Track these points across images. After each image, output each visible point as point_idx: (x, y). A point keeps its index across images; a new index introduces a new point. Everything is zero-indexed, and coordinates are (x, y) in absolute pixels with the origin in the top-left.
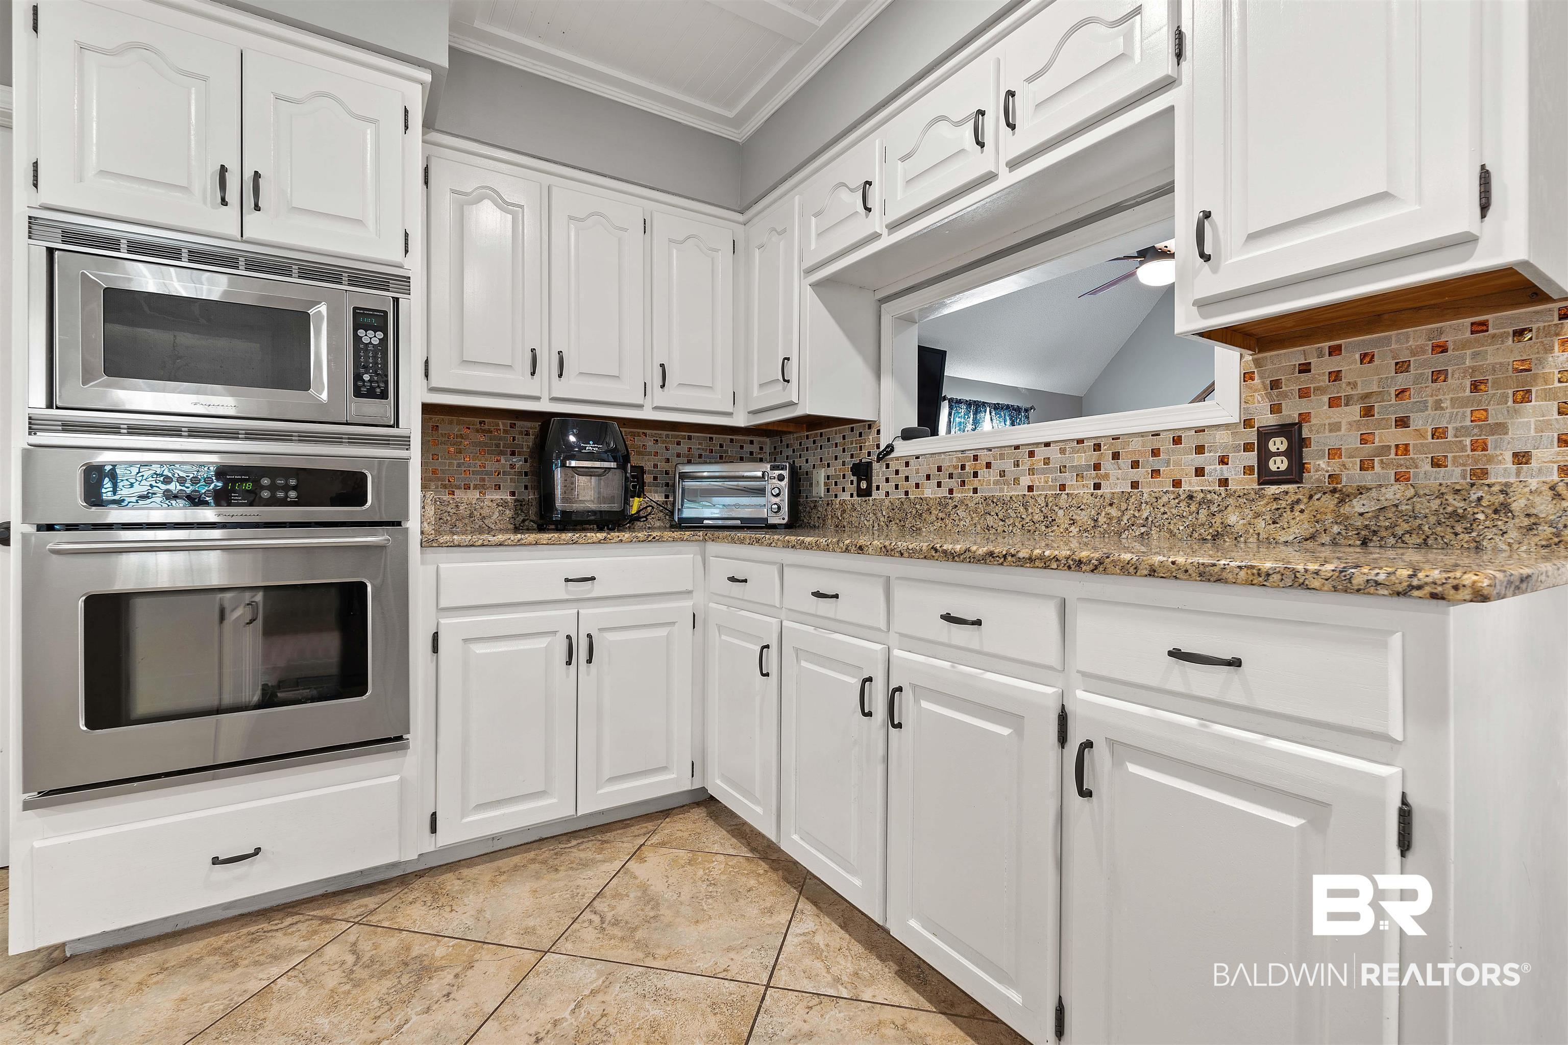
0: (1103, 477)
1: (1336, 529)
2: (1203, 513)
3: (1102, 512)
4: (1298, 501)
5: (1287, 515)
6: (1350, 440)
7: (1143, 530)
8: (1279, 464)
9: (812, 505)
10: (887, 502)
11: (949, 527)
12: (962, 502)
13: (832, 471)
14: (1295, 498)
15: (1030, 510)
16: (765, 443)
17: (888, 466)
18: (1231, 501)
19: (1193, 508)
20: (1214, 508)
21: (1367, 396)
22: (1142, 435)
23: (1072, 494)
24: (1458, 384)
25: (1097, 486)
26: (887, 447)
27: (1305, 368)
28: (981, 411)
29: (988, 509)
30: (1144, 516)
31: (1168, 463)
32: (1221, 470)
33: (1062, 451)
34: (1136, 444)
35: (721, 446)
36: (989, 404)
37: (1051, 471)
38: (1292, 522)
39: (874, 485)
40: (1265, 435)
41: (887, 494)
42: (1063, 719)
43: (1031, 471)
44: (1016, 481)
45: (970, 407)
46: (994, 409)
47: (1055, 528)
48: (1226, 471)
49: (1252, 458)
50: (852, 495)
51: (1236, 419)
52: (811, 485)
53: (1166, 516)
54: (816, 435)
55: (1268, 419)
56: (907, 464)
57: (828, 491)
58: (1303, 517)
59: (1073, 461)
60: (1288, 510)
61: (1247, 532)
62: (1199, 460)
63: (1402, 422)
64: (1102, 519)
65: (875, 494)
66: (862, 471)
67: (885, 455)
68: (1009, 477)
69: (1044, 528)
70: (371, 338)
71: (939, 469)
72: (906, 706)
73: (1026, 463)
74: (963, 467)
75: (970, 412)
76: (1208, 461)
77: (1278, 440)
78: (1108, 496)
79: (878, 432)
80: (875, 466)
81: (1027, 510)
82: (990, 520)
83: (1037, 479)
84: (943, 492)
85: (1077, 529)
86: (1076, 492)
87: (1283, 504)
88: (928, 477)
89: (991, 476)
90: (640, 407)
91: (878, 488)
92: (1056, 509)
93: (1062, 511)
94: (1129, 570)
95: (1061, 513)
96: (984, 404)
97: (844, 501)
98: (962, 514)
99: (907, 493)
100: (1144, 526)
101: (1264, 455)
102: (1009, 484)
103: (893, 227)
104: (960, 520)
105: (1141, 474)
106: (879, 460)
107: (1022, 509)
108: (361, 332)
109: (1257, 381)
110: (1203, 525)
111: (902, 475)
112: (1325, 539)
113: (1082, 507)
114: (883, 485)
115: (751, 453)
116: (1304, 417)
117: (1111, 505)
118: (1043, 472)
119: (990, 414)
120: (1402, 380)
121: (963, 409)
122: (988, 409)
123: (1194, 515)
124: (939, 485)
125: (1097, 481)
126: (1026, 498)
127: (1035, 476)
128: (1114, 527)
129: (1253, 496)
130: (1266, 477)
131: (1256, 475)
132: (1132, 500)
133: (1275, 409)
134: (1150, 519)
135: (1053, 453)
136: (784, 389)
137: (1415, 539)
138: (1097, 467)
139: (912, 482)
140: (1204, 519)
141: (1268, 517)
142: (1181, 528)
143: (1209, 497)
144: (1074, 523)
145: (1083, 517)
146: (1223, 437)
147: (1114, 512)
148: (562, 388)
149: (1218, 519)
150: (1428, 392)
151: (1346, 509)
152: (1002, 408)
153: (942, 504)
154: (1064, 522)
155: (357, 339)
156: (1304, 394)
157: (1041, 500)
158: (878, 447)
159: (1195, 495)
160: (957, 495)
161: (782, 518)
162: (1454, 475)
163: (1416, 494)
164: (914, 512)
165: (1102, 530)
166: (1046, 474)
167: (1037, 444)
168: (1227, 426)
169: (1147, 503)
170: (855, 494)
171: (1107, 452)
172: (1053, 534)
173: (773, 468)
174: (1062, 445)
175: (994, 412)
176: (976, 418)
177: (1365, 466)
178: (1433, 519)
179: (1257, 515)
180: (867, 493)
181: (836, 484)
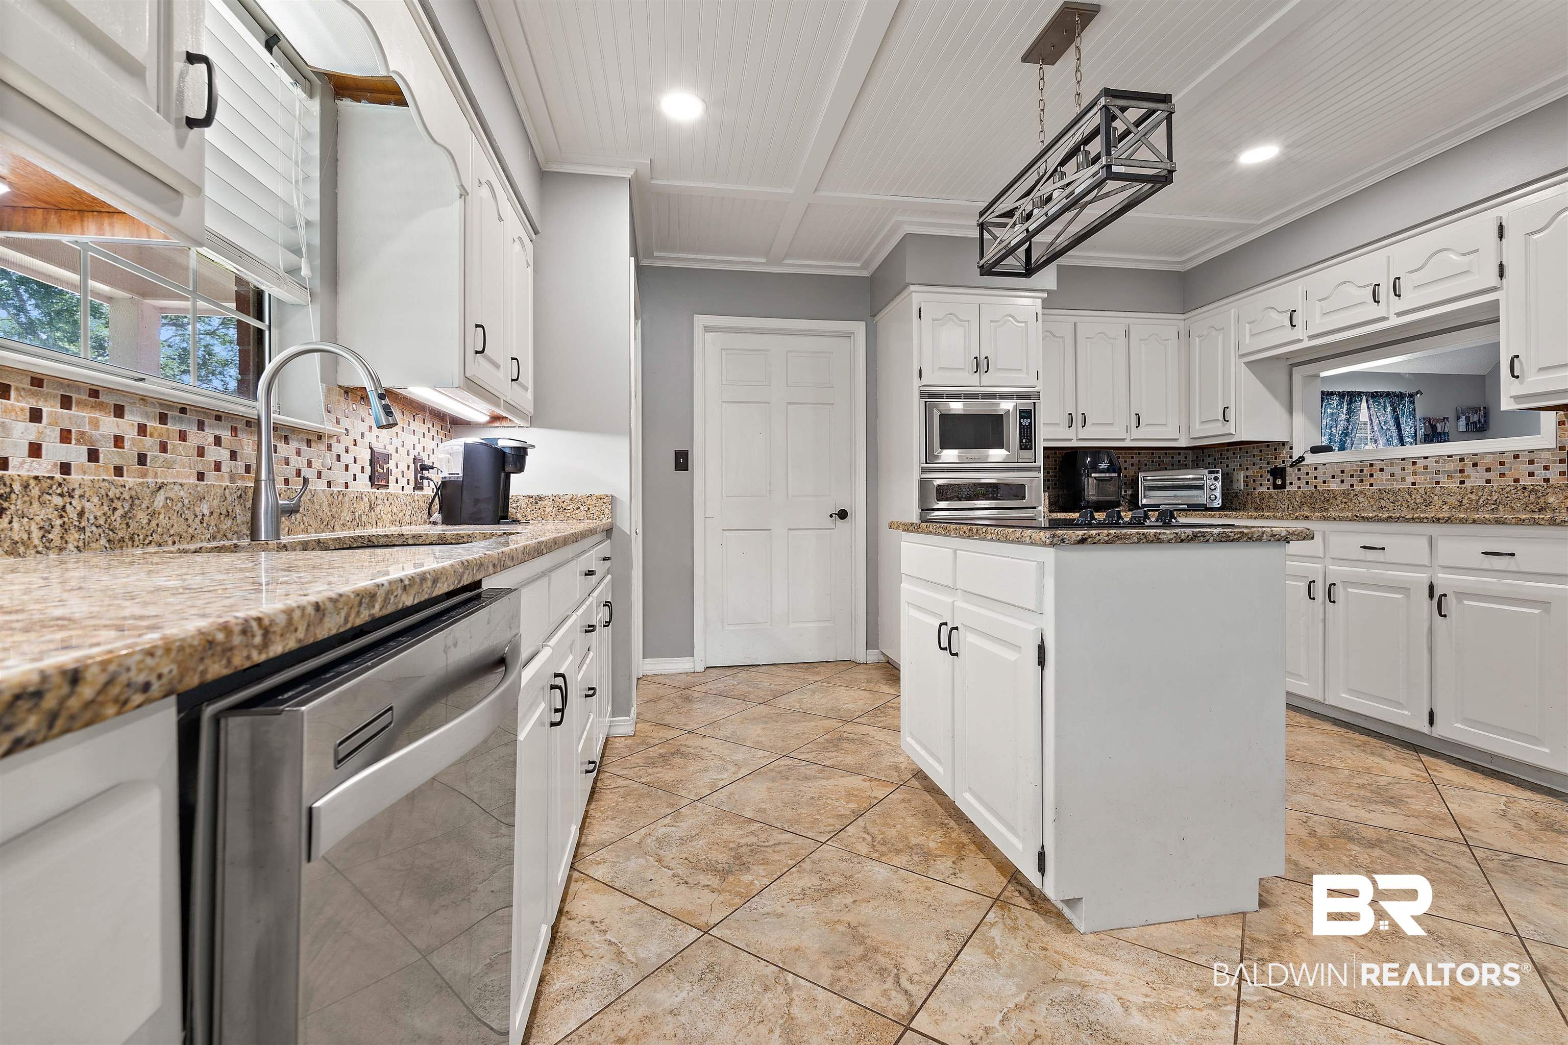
0: (1466, 477)
2: (1533, 497)
3: (1465, 496)
9: (1234, 495)
10: (1300, 493)
11: (1352, 507)
12: (1361, 492)
13: (1250, 473)
15: (1413, 497)
16: (1188, 454)
17: (1299, 470)
18: (1551, 490)
19: (1526, 494)
20: (1540, 495)
22: (1493, 454)
23: (1444, 487)
25: (1462, 482)
26: (1300, 458)
28: (1356, 401)
29: (1382, 496)
30: (1494, 499)
31: (1510, 469)
32: (1545, 474)
33: (1437, 462)
34: (1489, 459)
35: (1159, 457)
36: (1366, 394)
37: (1429, 473)
39: (1288, 482)
41: (1299, 487)
42: (1431, 588)
43: (1414, 474)
44: (1403, 479)
45: (1344, 398)
46: (1372, 397)
47: (1433, 506)
48: (1548, 474)
49: (1564, 467)
50: (1268, 488)
51: (1554, 446)
52: (1232, 482)
53: (1508, 499)
54: (1236, 449)
56: (1316, 469)
57: (1247, 485)
59: (1445, 468)
61: (1560, 507)
62: (1531, 468)
64: (1465, 501)
65: (1288, 488)
66: (1278, 473)
67: (1297, 463)
68: (1397, 476)
69: (1423, 507)
70: (1026, 422)
71: (1343, 472)
72: (1339, 593)
73: (1410, 469)
74: (1362, 471)
75: (1343, 402)
76: (1537, 468)
78: (1470, 488)
79: (1291, 448)
80: (1289, 470)
81: (1411, 496)
82: (1383, 503)
83: (1418, 478)
84: (1346, 486)
85: (1448, 507)
86: (1447, 486)
88: (1333, 477)
89: (1385, 476)
90: (1123, 440)
91: (1291, 484)
92: (1433, 496)
94: (1463, 521)
95: (1436, 498)
96: (1359, 394)
97: (1262, 492)
98: (1361, 499)
99: (1316, 487)
100: (1494, 505)
102: (1397, 481)
103: (1311, 337)
104: (1360, 503)
105: (1492, 476)
106: (1291, 466)
107: (1407, 496)
108: (1022, 421)
110: (1532, 504)
111: (1311, 476)
113: (1452, 494)
114: (1295, 481)
115: (1179, 461)
117: (1471, 493)
118: (1423, 474)
119: (1367, 402)
121: (1335, 401)
122: (1364, 398)
123: (1527, 498)
124: (1342, 482)
125: (1462, 479)
126: (1410, 490)
127: (1417, 476)
129: (1563, 487)
132: (1486, 490)
134: (1498, 501)
135: (1430, 463)
136: (1224, 425)
138: (1462, 471)
139: (1320, 480)
140: (1533, 501)
143: (1537, 488)
144: (1445, 503)
145: (1452, 500)
146: (1546, 456)
147: (1473, 497)
148: (1083, 433)
149: (1542, 500)
152: (1381, 396)
153: (1345, 493)
154: (1438, 503)
155: (1021, 423)
157: (1422, 491)
158: (1291, 457)
159: (1528, 487)
160: (1357, 488)
161: (1218, 503)
164: (1323, 498)
165: (1465, 507)
166: (1425, 475)
167: (1419, 458)
168: (1548, 450)
169: (1496, 492)
170: (1271, 488)
171: (1468, 462)
172: (1431, 510)
173: (1210, 472)
174: (1437, 459)
175: (1371, 400)
176: (1351, 407)
180: (1283, 486)
181: (1254, 481)
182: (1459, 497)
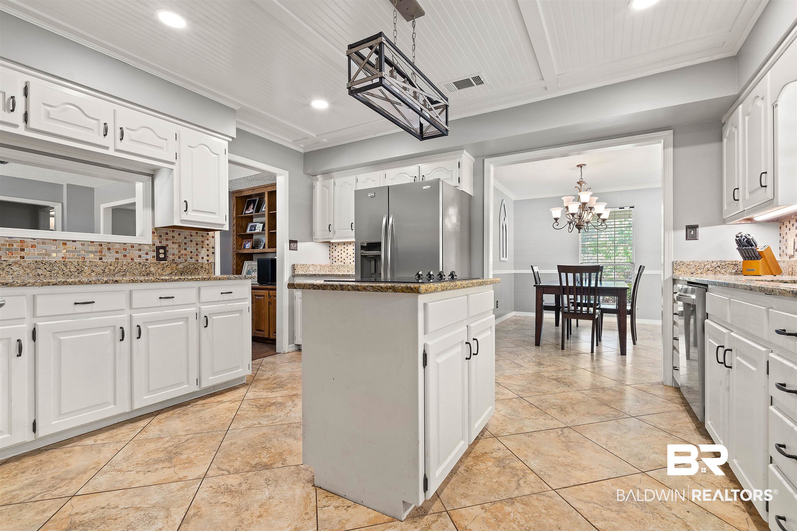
0: (104, 256)
1: (176, 271)
2: (144, 269)
3: (107, 267)
4: (168, 265)
5: (166, 268)
6: (176, 252)
7: (123, 273)
8: (162, 256)
14: (167, 264)
15: (68, 267)
18: (152, 265)
19: (141, 267)
20: (147, 267)
21: (179, 243)
22: (120, 243)
23: (92, 261)
24: (194, 243)
25: (101, 259)
27: (167, 234)
30: (124, 269)
31: (129, 253)
32: (146, 256)
33: (83, 245)
34: (117, 246)
37: (77, 252)
38: (167, 270)
40: (158, 248)
47: (84, 273)
48: (148, 257)
49: (155, 254)
51: (151, 243)
53: (132, 269)
55: (158, 244)
58: (169, 269)
60: (166, 267)
61: (156, 273)
62: (140, 253)
63: (186, 249)
64: (106, 270)
69: (77, 274)
73: (61, 248)
76: (142, 253)
77: (162, 250)
78: (110, 262)
81: (66, 267)
83: (68, 254)
85: (95, 274)
86: (94, 261)
87: (165, 266)
92: (84, 266)
93: (87, 267)
95: (86, 268)
100: (124, 272)
101: (158, 253)
105: (120, 256)
107: (63, 266)
109: (156, 234)
110: (144, 271)
112: (174, 274)
113: (97, 266)
116: (167, 245)
117: (110, 265)
118: (72, 252)
120: (185, 241)
123: (141, 268)
125: (100, 257)
127: (67, 253)
128: (112, 272)
129: (157, 264)
130: (159, 259)
131: (156, 258)
132: (119, 264)
133: (160, 242)
134: (126, 270)
135: (78, 245)
137: (190, 273)
138: (100, 252)
140: (144, 270)
141: (161, 269)
142: (137, 272)
143: (145, 263)
144: (93, 272)
145: (98, 270)
146: (147, 248)
147: (112, 268)
149: (148, 269)
150: (189, 244)
151: (178, 267)
154: (88, 271)
156: (167, 240)
159: (141, 263)
162: (193, 261)
163: (190, 264)
165: (107, 274)
166: (74, 253)
167: (68, 241)
168: (148, 245)
169: (125, 265)
171: (105, 247)
172: (82, 276)
174: (82, 242)
177: (179, 258)
178: (192, 269)
179: (159, 269)
182: (103, 268)
